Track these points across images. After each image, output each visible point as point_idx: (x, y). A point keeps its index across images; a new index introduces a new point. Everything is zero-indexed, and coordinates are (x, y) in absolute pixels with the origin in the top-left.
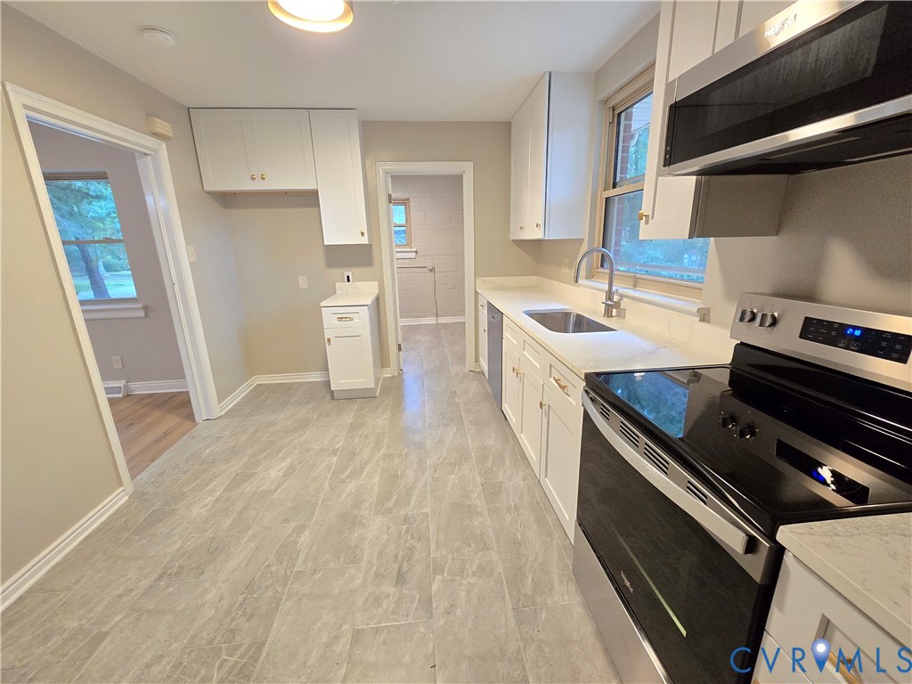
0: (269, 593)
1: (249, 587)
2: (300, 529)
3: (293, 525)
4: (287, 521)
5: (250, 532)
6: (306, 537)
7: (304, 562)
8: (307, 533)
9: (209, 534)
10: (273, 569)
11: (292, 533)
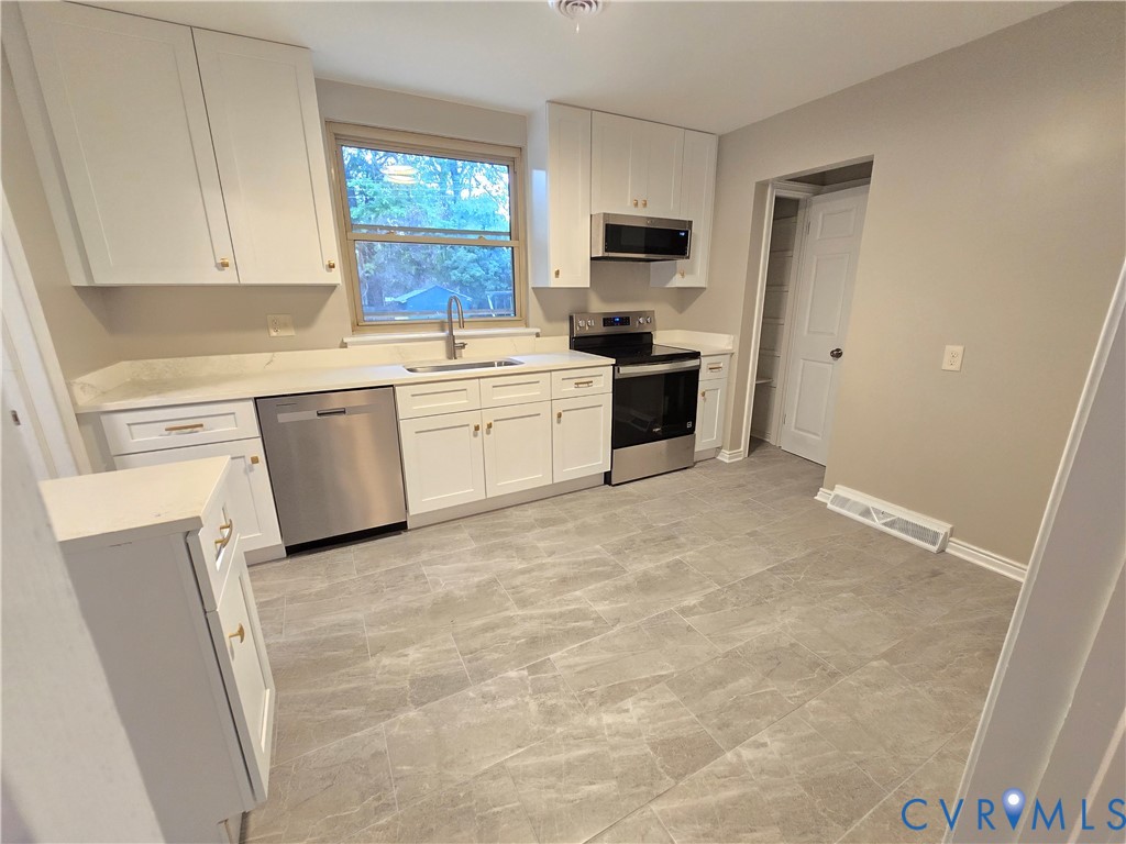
0: (748, 588)
1: (759, 603)
2: (686, 611)
3: (688, 621)
4: (689, 629)
5: (729, 648)
6: (691, 601)
7: (709, 587)
8: (685, 603)
9: (772, 686)
10: (734, 600)
11: (697, 613)
